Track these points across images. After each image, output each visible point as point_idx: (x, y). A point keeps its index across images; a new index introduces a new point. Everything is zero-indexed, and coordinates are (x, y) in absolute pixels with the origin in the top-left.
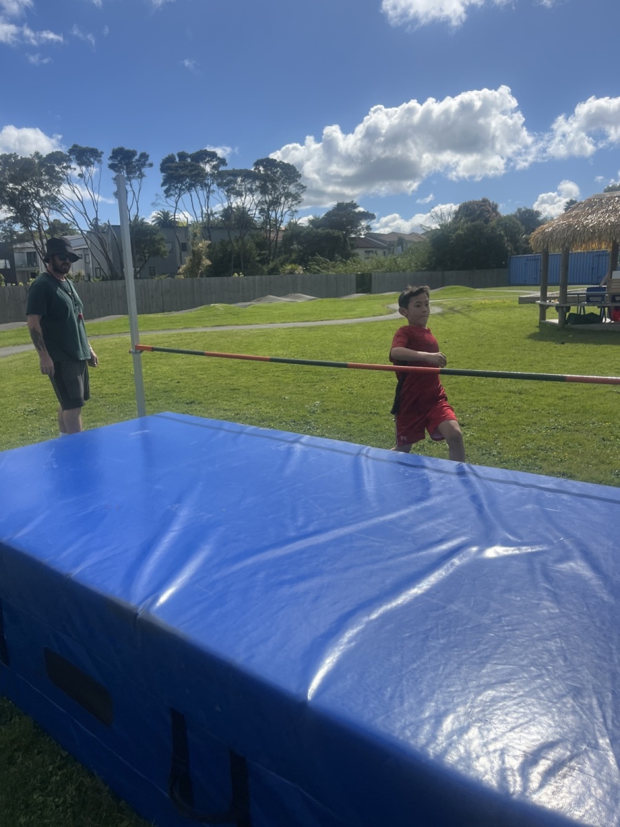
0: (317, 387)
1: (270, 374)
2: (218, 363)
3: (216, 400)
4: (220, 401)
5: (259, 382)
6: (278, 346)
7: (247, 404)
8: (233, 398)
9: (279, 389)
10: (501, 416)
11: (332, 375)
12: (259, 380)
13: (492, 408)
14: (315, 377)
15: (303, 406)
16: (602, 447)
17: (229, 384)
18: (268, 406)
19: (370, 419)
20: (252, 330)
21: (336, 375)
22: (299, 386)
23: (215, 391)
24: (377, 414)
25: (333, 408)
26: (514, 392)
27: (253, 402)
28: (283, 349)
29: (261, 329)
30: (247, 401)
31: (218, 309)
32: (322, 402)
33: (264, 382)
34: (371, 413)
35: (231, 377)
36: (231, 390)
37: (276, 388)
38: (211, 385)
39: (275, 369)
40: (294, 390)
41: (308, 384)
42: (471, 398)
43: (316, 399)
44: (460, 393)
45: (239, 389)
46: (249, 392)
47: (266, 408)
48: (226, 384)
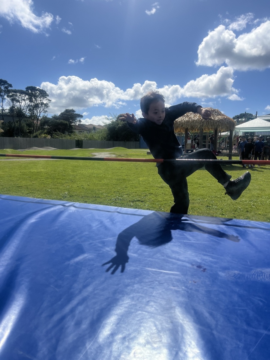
0: (64, 185)
1: (39, 180)
2: (9, 174)
3: (9, 192)
4: (11, 193)
5: (33, 183)
6: (41, 167)
7: (27, 194)
8: (19, 191)
9: (44, 187)
10: (158, 197)
11: (71, 180)
12: (33, 182)
13: (152, 194)
14: (63, 181)
15: (59, 194)
16: (208, 209)
17: (16, 184)
18: (39, 194)
19: (96, 200)
20: (26, 161)
21: (74, 180)
22: (55, 185)
23: (8, 187)
24: (99, 197)
25: (75, 195)
26: (159, 187)
27: (30, 193)
28: (43, 168)
29: (31, 161)
30: (27, 193)
31: (7, 151)
32: (69, 192)
33: (35, 183)
34: (96, 197)
35: (17, 181)
36: (17, 187)
37: (42, 186)
38: (5, 185)
39: (41, 178)
40: (53, 187)
41: (60, 184)
42: (142, 190)
43: (65, 191)
44: (136, 188)
45: (22, 187)
46: (27, 188)
47: (38, 195)
48: (14, 184)
